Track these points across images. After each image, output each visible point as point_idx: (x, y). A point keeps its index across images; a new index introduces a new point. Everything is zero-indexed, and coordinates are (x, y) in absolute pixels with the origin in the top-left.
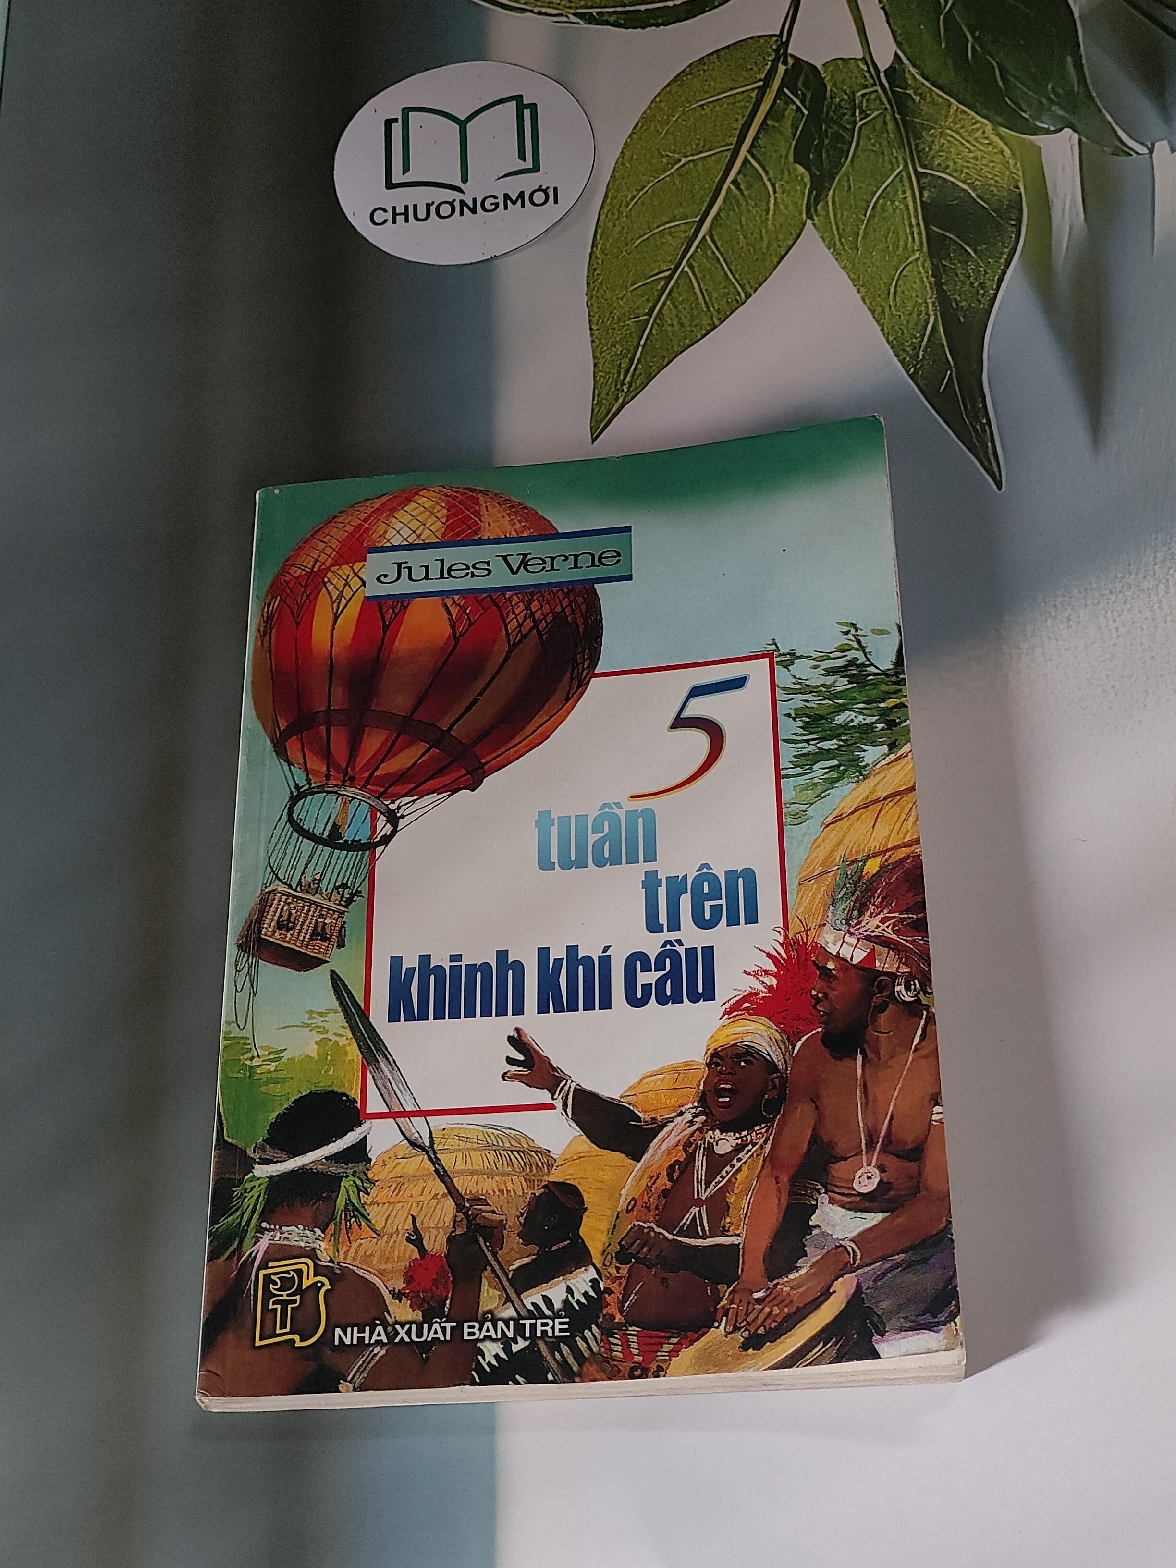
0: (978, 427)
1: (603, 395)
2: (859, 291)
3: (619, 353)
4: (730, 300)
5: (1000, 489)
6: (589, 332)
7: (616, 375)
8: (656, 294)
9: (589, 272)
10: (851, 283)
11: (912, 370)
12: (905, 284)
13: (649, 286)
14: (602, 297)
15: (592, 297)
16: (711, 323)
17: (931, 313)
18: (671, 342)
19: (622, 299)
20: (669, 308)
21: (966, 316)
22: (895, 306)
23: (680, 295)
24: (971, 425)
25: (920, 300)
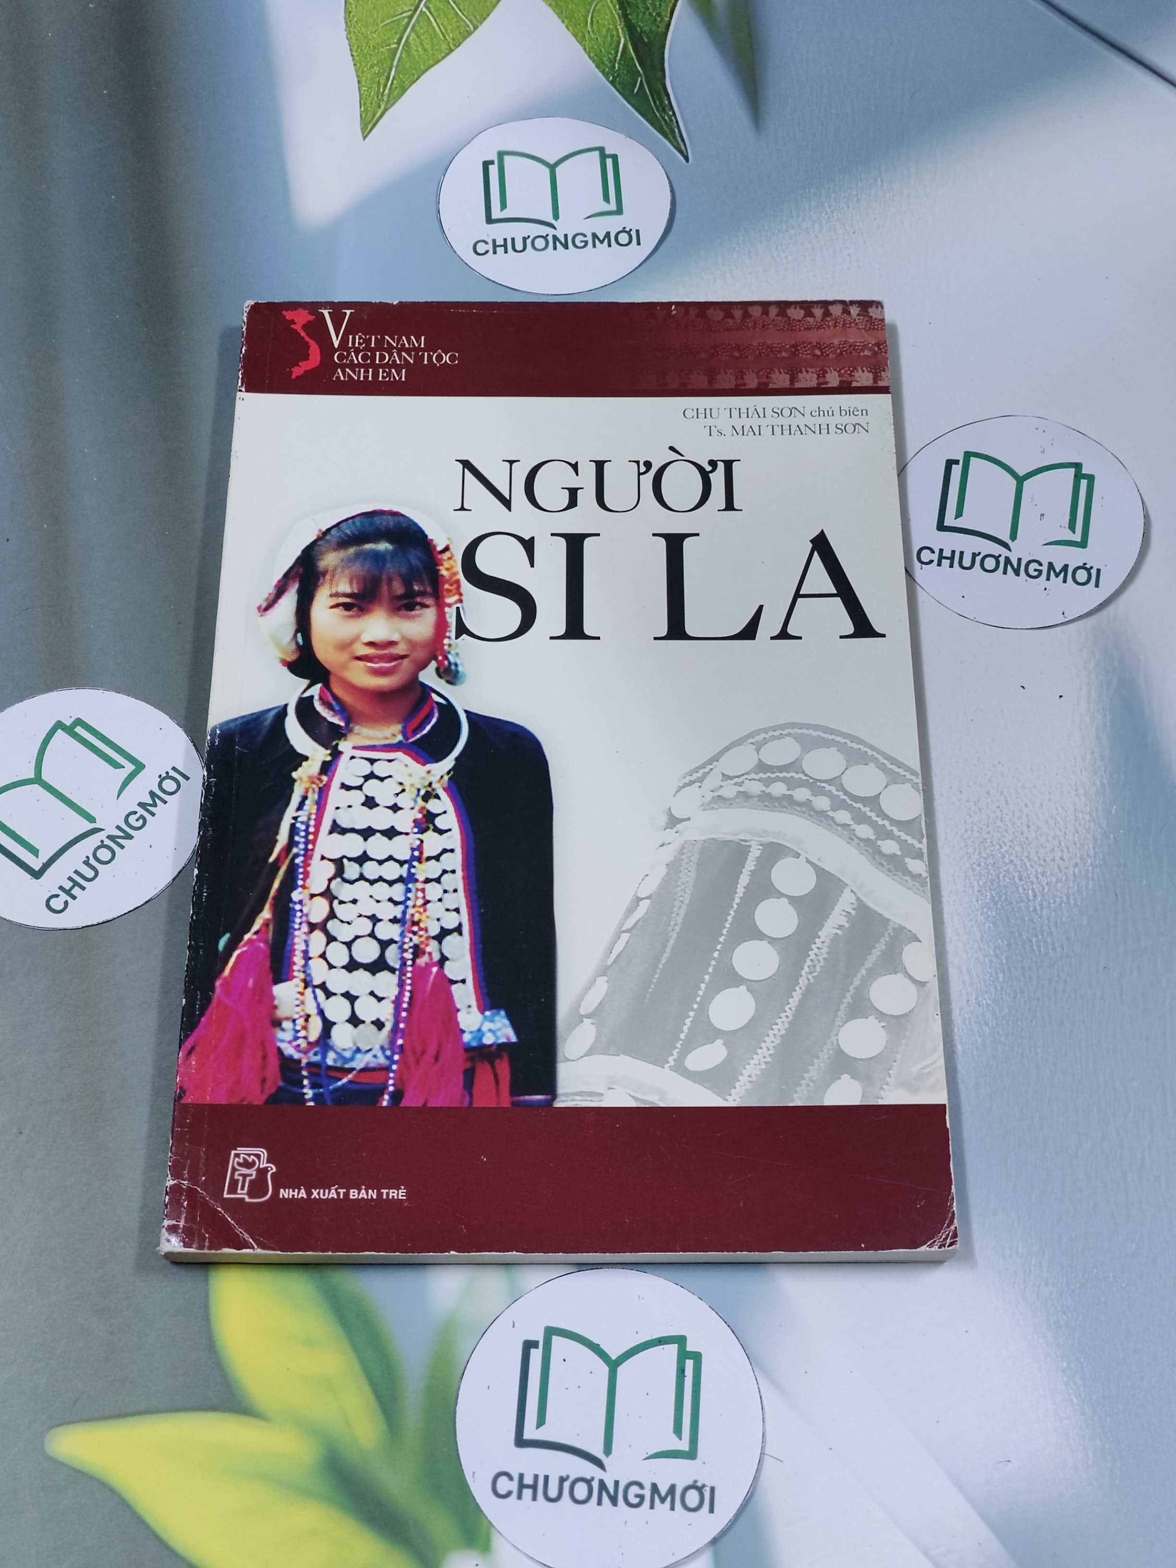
0: (666, 118)
1: (368, 104)
2: (563, 22)
3: (377, 72)
4: (461, 31)
5: (687, 159)
6: (351, 58)
7: (376, 89)
8: (402, 28)
9: (345, 14)
10: (556, 16)
11: (611, 78)
12: (599, 16)
13: (396, 23)
14: (358, 32)
15: (350, 32)
16: (448, 47)
17: (621, 35)
18: (418, 62)
19: (375, 33)
20: (413, 38)
21: (648, 38)
22: (593, 31)
23: (421, 28)
24: (661, 116)
25: (611, 27)
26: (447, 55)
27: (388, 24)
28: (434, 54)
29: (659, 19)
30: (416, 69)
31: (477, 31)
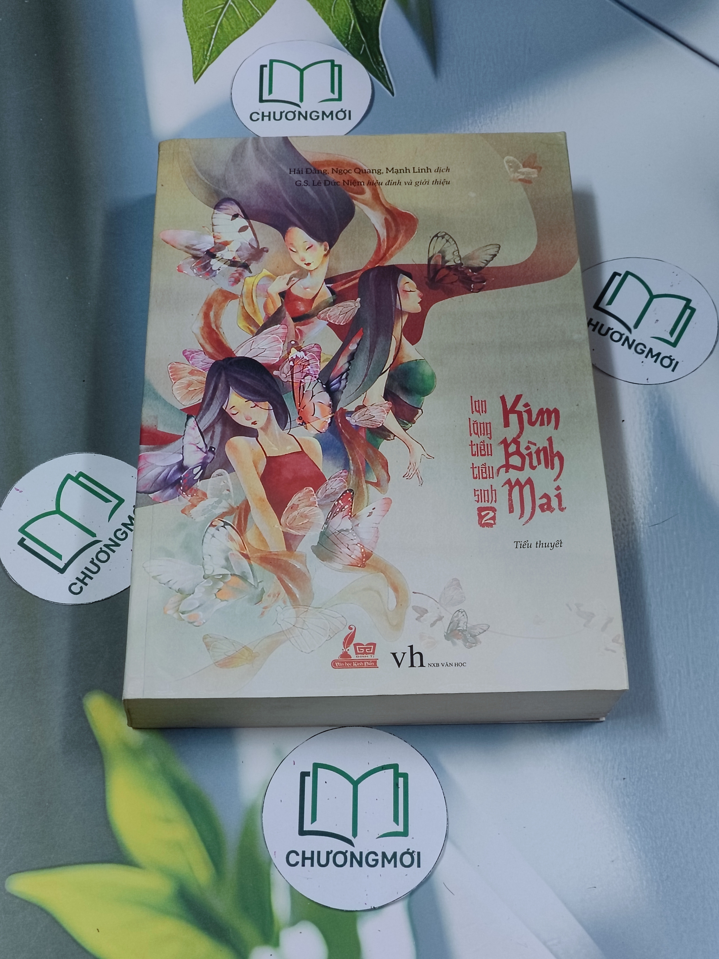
0: (380, 69)
1: (197, 61)
2: (316, 10)
3: (202, 42)
4: (254, 17)
5: (393, 94)
6: (187, 33)
7: (202, 52)
8: (218, 15)
9: (183, 6)
10: (311, 7)
12: (338, 7)
13: (214, 12)
14: (191, 17)
15: (185, 18)
16: (246, 27)
17: (352, 18)
18: (228, 36)
19: (201, 17)
20: (225, 21)
21: (369, 20)
22: (335, 16)
23: (230, 15)
24: (377, 67)
25: (346, 13)
26: (245, 31)
27: (209, 12)
28: (237, 31)
29: (375, 9)
30: (226, 40)
31: (264, 17)
